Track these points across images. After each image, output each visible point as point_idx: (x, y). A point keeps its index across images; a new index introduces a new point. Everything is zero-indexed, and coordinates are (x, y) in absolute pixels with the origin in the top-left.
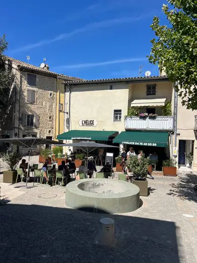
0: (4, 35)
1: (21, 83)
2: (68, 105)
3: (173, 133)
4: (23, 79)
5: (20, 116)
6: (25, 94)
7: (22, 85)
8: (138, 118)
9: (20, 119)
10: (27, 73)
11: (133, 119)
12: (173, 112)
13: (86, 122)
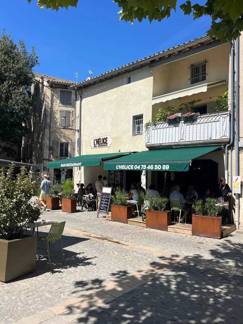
0: (33, 48)
1: (52, 103)
2: (79, 118)
3: (231, 147)
4: (55, 97)
5: (51, 145)
6: (58, 116)
7: (54, 106)
8: (166, 125)
9: (51, 149)
10: (59, 90)
11: (158, 126)
12: (230, 102)
13: (98, 141)
